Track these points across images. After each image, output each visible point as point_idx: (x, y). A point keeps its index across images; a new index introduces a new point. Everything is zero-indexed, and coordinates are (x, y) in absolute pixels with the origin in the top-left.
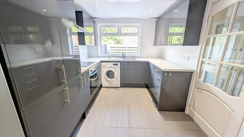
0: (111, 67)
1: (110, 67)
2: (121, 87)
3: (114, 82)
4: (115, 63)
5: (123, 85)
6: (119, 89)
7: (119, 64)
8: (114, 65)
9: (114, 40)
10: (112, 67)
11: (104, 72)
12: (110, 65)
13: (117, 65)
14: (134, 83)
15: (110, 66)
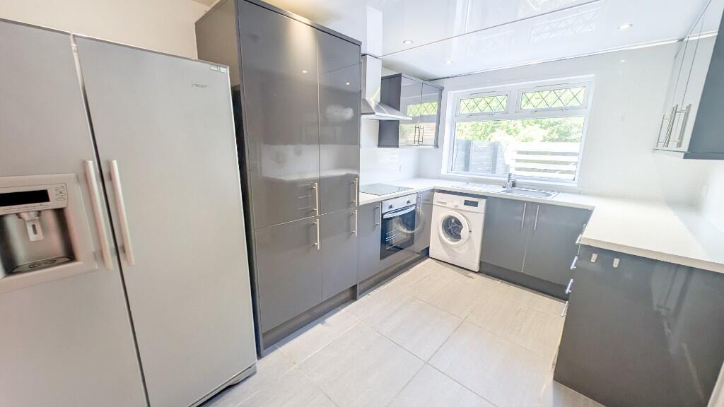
0: (456, 209)
1: (453, 207)
2: (479, 272)
3: (460, 252)
4: (471, 200)
5: (488, 269)
6: (471, 274)
7: (482, 203)
8: (467, 203)
9: (545, 129)
10: (459, 208)
11: (438, 217)
12: (456, 203)
13: (475, 204)
14: (526, 273)
15: (456, 206)
